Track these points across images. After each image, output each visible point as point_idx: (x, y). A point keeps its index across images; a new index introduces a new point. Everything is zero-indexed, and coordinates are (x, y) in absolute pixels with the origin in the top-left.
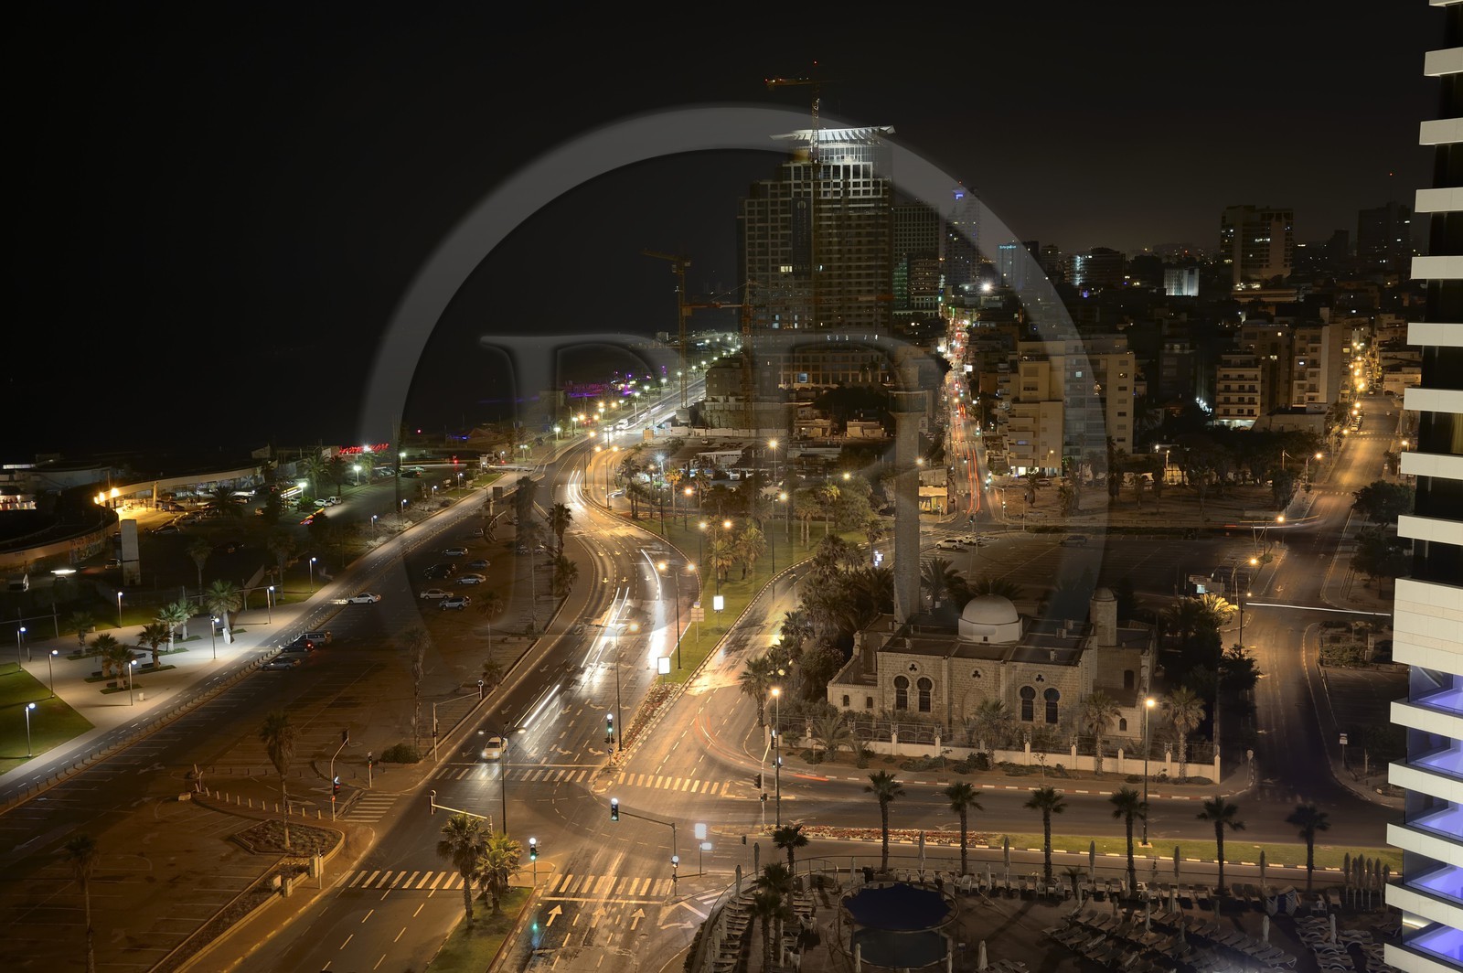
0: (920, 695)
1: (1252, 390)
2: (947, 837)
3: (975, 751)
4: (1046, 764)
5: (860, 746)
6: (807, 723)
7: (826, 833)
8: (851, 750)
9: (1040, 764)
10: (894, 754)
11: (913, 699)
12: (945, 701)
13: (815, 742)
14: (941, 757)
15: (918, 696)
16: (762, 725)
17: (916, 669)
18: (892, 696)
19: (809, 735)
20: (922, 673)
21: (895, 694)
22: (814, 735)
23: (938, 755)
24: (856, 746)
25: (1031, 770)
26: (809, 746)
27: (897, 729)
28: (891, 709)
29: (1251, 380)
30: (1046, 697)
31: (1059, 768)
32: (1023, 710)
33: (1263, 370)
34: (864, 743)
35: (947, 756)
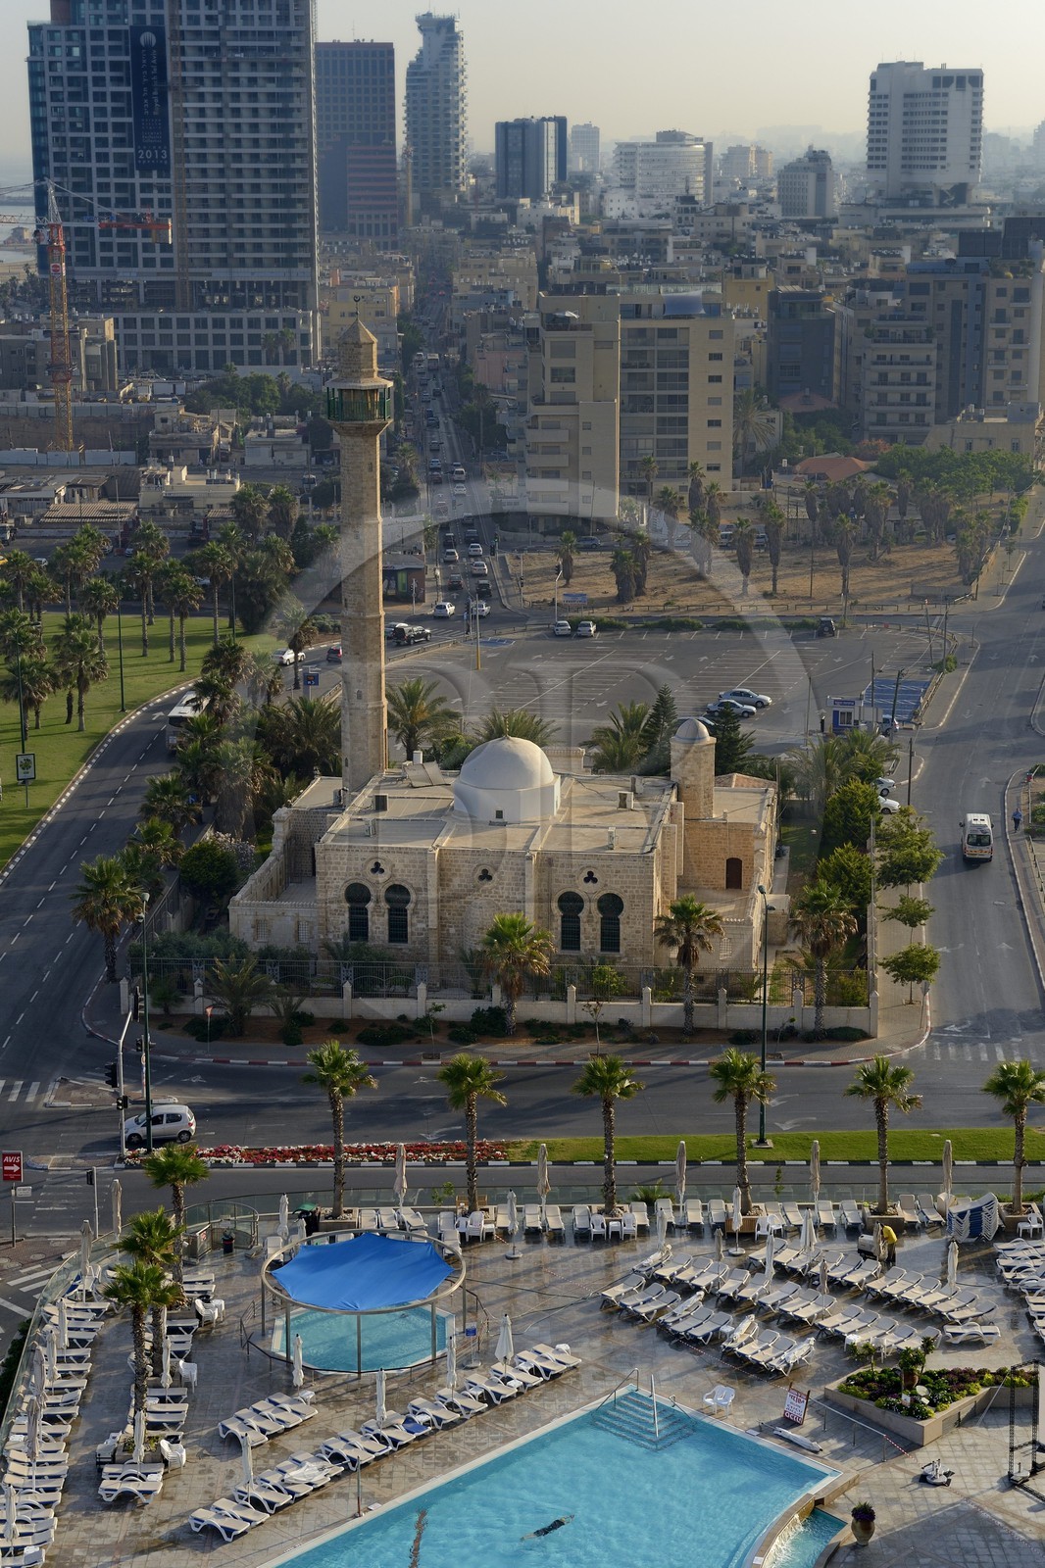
0: (390, 915)
1: (922, 380)
2: (440, 1151)
3: (483, 1005)
4: (602, 1019)
5: (289, 1007)
6: (195, 972)
7: (233, 1156)
8: (272, 1013)
9: (590, 1019)
10: (347, 1015)
11: (378, 924)
12: (433, 922)
13: (209, 1002)
14: (427, 1017)
15: (386, 916)
16: (112, 978)
17: (382, 871)
18: (341, 918)
19: (199, 991)
20: (392, 876)
21: (347, 915)
22: (207, 994)
23: (421, 1014)
24: (281, 1006)
25: (578, 1031)
26: (198, 1011)
27: (351, 974)
28: (340, 941)
29: (919, 364)
30: (601, 909)
31: (623, 1025)
32: (563, 932)
33: (939, 347)
34: (296, 1000)
35: (438, 1015)
